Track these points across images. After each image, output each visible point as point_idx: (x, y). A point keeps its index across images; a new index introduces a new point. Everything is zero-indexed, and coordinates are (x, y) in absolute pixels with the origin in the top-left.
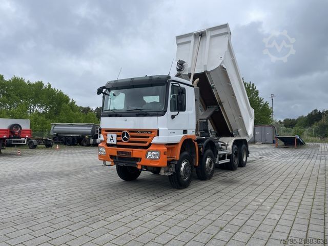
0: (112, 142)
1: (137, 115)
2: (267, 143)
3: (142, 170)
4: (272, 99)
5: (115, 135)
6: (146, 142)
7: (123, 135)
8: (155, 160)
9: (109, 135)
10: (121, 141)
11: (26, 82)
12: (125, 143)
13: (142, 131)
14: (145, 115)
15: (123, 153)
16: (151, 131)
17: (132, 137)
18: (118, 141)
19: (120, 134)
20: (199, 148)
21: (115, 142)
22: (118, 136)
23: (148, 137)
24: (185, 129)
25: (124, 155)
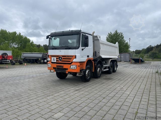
0: (54, 61)
1: (66, 49)
2: (127, 62)
3: (68, 74)
4: (130, 41)
5: (55, 58)
6: (70, 61)
7: (59, 58)
8: (74, 69)
9: (53, 58)
10: (58, 61)
11: (8, 32)
12: (60, 62)
13: (68, 56)
14: (70, 49)
15: (59, 66)
16: (72, 56)
17: (63, 59)
18: (57, 61)
19: (58, 57)
20: (95, 64)
21: (55, 61)
22: (57, 58)
23: (71, 59)
24: (88, 55)
25: (60, 67)
